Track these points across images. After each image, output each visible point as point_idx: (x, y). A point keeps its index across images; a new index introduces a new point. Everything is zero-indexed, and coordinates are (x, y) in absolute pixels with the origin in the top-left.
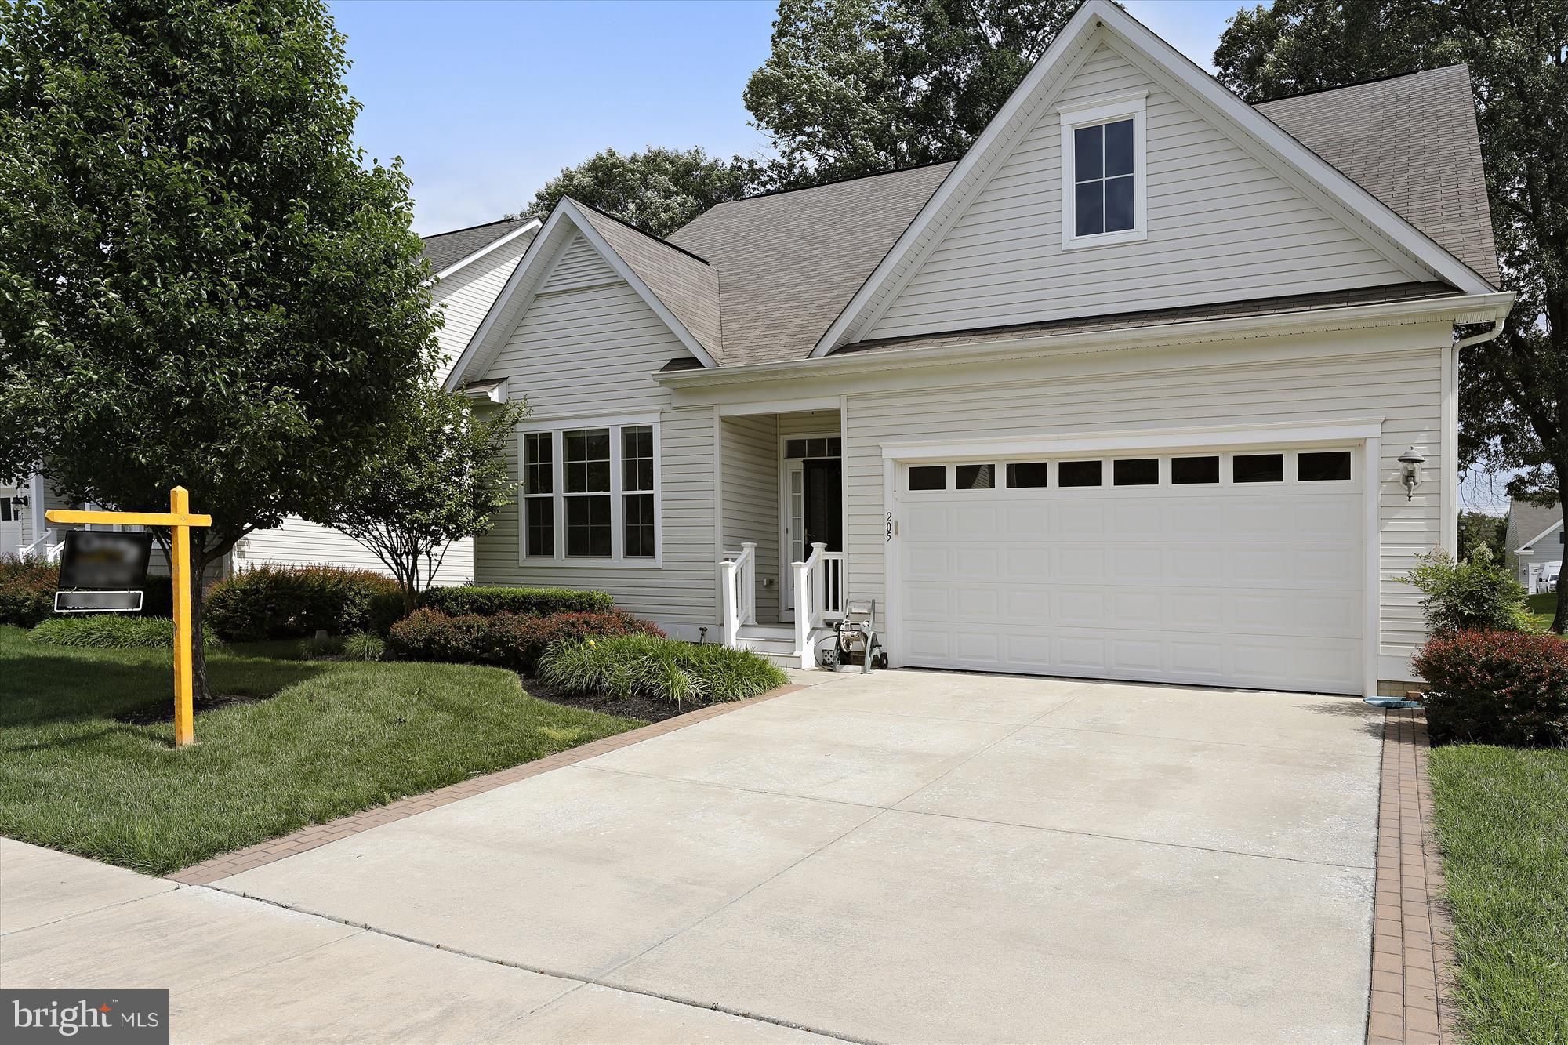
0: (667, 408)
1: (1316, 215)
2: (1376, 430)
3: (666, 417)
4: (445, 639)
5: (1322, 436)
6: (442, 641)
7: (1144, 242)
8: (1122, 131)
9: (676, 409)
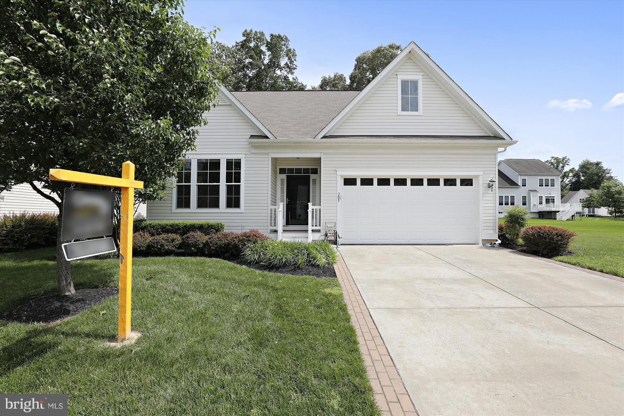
0: (248, 153)
1: (466, 115)
2: (481, 173)
3: (247, 156)
4: (160, 245)
5: (466, 174)
6: (159, 247)
7: (421, 116)
8: (415, 84)
9: (252, 154)
